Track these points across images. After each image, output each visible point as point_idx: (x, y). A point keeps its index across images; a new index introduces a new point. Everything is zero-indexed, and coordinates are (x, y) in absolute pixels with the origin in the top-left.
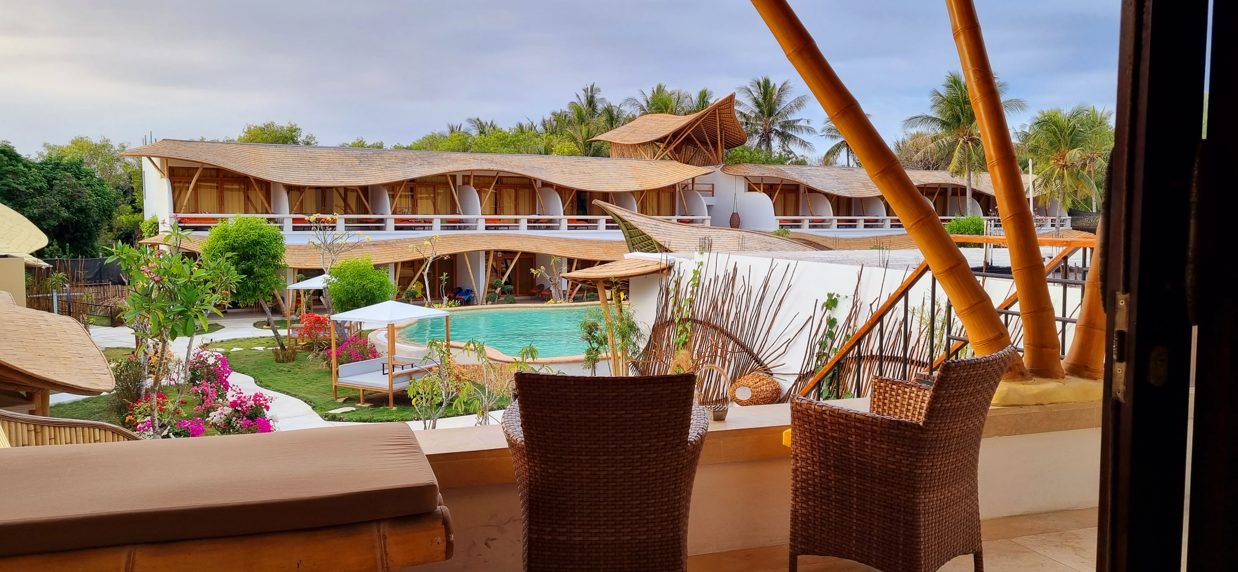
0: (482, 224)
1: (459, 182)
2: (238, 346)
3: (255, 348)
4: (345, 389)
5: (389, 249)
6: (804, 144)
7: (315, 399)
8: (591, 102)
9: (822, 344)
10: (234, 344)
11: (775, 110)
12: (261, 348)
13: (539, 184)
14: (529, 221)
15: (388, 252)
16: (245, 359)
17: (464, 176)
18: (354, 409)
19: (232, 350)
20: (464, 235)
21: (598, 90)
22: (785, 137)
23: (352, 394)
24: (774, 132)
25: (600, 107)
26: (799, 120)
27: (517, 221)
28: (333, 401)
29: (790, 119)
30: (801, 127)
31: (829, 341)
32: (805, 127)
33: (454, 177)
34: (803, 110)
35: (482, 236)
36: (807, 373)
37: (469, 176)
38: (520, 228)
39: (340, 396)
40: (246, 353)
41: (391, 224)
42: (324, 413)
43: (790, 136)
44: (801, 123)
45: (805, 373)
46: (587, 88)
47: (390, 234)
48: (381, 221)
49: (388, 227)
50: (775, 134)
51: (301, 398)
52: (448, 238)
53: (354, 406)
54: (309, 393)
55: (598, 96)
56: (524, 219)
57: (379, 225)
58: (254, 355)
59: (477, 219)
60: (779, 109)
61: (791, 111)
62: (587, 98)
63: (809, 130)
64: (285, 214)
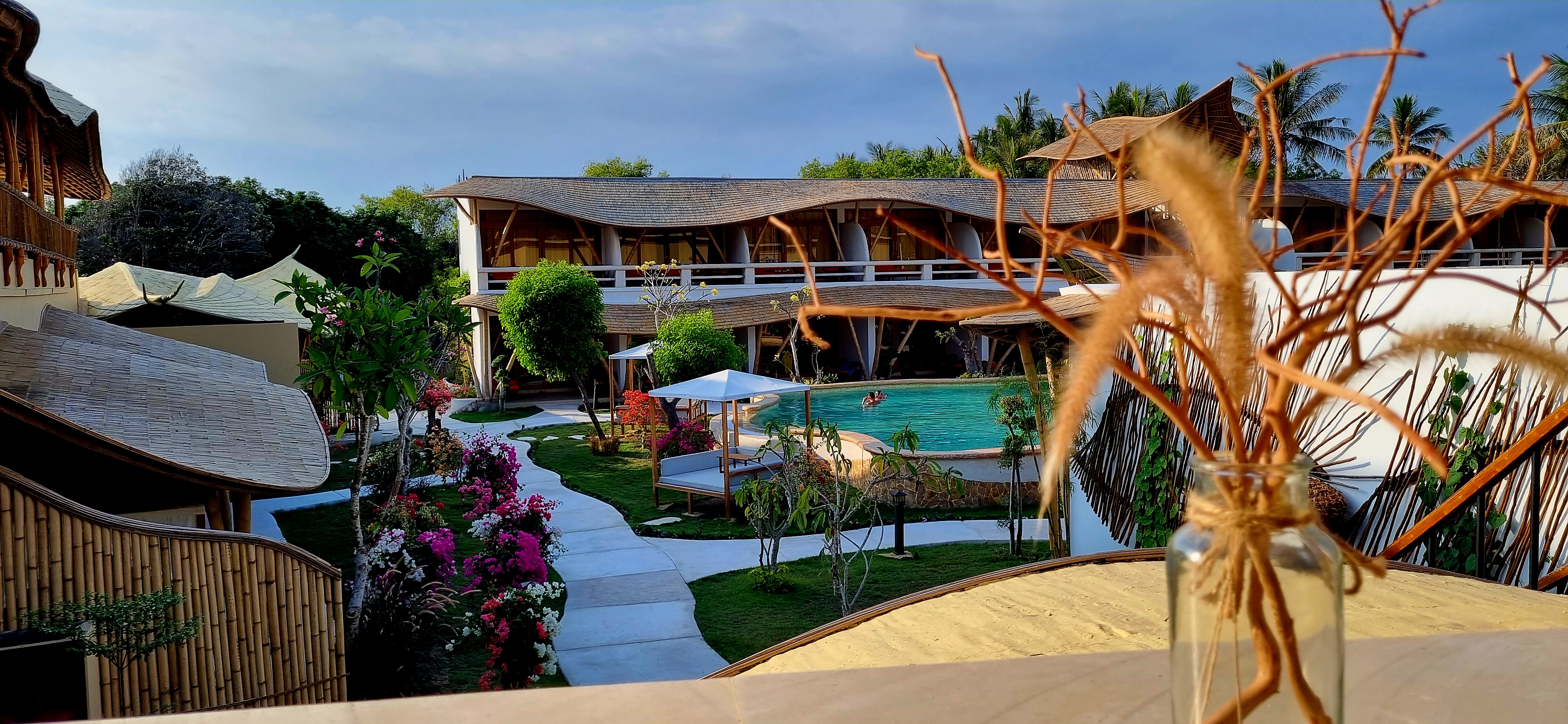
0: (870, 273)
1: (841, 219)
2: (554, 434)
3: (573, 437)
4: (671, 493)
5: (748, 309)
6: (1337, 154)
7: (632, 505)
8: (1026, 114)
9: (1437, 422)
10: (550, 432)
11: (1292, 107)
12: (580, 437)
13: (949, 218)
14: (935, 267)
15: (746, 312)
16: (557, 450)
17: (847, 211)
18: (679, 520)
19: (544, 440)
20: (847, 287)
21: (1035, 98)
22: (1309, 146)
23: (679, 500)
24: (1291, 139)
25: (1037, 119)
26: (1330, 121)
27: (918, 268)
28: (654, 507)
29: (1315, 119)
30: (1331, 129)
31: (1451, 416)
32: (1338, 129)
33: (834, 213)
34: (1334, 104)
35: (871, 288)
36: (1402, 475)
37: (854, 211)
38: (922, 277)
39: (664, 502)
40: (562, 444)
41: (750, 275)
42: (637, 525)
43: (1316, 143)
44: (1333, 124)
45: (1398, 474)
46: (1020, 98)
47: (749, 289)
48: (740, 271)
49: (746, 280)
50: (1292, 142)
51: (613, 504)
52: (825, 292)
53: (680, 516)
54: (627, 497)
55: (1034, 108)
56: (927, 265)
57: (736, 277)
58: (569, 446)
59: (864, 267)
60: (1297, 104)
61: (1316, 108)
62: (1020, 110)
63: (1344, 133)
64: (617, 265)
